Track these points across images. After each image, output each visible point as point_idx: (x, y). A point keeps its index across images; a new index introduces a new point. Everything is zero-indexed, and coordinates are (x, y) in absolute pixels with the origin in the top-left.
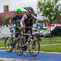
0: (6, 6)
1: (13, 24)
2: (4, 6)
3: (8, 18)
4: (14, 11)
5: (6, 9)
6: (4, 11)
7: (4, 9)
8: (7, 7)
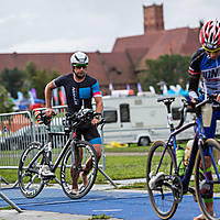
0: (154, 5)
2: (144, 7)
3: (161, 57)
4: (188, 28)
5: (153, 22)
6: (146, 27)
7: (145, 19)
8: (159, 10)
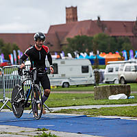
0: (72, 7)
1: (87, 50)
2: (66, 8)
3: (76, 37)
4: (91, 20)
5: (71, 16)
6: (67, 19)
7: (67, 15)
8: (74, 10)
